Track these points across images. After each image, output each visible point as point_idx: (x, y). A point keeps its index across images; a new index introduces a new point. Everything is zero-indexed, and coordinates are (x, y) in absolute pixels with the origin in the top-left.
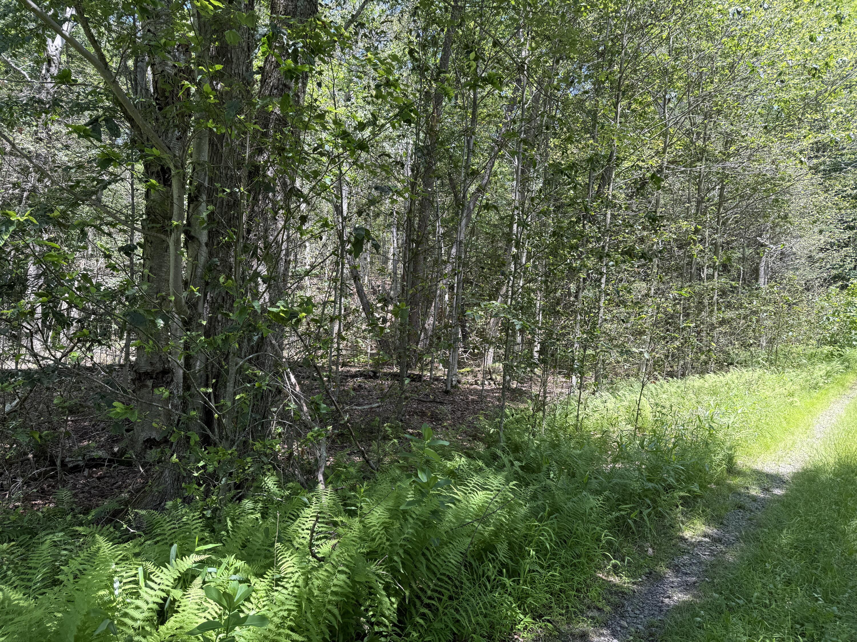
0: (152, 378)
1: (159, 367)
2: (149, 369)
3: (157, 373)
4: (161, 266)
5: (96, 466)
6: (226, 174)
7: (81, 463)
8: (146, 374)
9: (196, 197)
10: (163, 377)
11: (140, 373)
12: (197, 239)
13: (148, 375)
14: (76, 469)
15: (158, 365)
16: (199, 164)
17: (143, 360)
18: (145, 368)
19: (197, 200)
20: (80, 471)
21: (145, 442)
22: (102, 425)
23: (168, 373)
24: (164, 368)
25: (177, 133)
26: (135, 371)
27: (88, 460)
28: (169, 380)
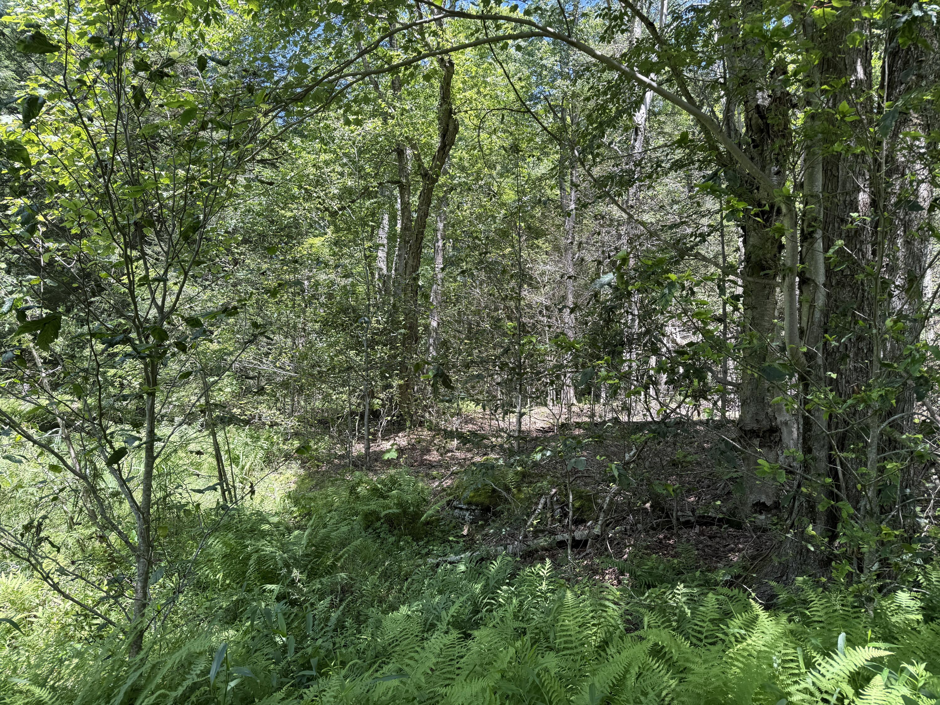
0: (758, 436)
1: (765, 424)
2: (755, 426)
3: (764, 432)
4: (763, 315)
5: (706, 524)
6: (845, 201)
7: (692, 519)
8: (752, 431)
9: (811, 233)
10: (770, 436)
11: (745, 431)
12: (813, 281)
13: (754, 433)
14: (688, 524)
15: (764, 422)
16: (812, 196)
17: (749, 416)
18: (751, 425)
19: (812, 237)
20: (692, 527)
21: (754, 505)
22: (706, 482)
23: (776, 431)
24: (771, 426)
25: (775, 169)
26: (741, 428)
27: (699, 517)
28: (777, 439)
